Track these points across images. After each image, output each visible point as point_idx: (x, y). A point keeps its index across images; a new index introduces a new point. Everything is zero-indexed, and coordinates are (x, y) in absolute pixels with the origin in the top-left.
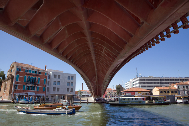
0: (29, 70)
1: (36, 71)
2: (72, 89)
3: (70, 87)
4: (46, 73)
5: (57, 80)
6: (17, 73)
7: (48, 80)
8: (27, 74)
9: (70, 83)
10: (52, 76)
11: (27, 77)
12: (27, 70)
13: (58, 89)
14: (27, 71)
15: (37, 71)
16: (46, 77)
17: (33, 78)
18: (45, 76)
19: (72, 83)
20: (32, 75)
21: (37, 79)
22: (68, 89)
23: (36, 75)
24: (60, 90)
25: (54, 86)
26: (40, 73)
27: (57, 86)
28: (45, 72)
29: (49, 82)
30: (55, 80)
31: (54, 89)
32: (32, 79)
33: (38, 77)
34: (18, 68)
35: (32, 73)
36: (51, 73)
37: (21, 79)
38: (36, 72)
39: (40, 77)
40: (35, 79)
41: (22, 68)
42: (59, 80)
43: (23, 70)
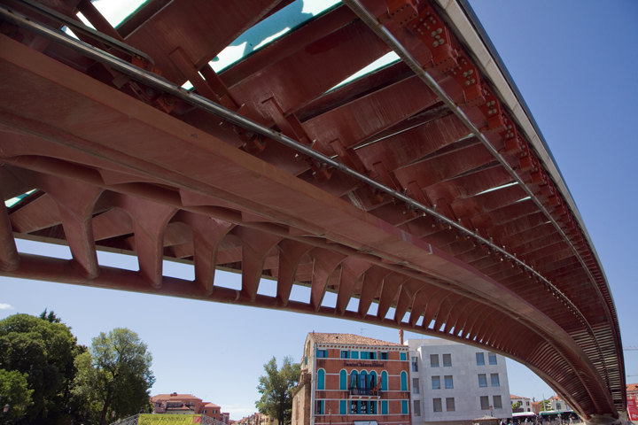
0: (352, 350)
1: (372, 351)
2: (497, 399)
3: (491, 392)
4: (405, 352)
5: (442, 371)
6: (317, 366)
7: (413, 375)
8: (346, 365)
9: (488, 376)
10: (425, 363)
11: (347, 374)
12: (346, 352)
13: (450, 401)
14: (346, 354)
15: (376, 351)
16: (406, 366)
17: (366, 375)
18: (401, 364)
19: (495, 376)
20: (362, 365)
21: (378, 375)
22: (484, 399)
23: (375, 365)
24: (456, 404)
25: (436, 394)
26: (384, 355)
27: (444, 394)
28: (401, 352)
29: (416, 381)
30: (436, 371)
31: (437, 402)
32: (363, 377)
33: (380, 368)
34: (320, 349)
35: (360, 359)
36: (419, 350)
37: (332, 381)
38: (372, 355)
39: (387, 368)
40: (373, 377)
41: (330, 348)
42: (447, 371)
43: (334, 353)
